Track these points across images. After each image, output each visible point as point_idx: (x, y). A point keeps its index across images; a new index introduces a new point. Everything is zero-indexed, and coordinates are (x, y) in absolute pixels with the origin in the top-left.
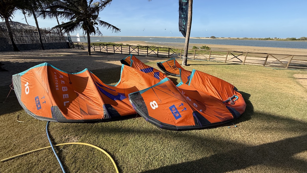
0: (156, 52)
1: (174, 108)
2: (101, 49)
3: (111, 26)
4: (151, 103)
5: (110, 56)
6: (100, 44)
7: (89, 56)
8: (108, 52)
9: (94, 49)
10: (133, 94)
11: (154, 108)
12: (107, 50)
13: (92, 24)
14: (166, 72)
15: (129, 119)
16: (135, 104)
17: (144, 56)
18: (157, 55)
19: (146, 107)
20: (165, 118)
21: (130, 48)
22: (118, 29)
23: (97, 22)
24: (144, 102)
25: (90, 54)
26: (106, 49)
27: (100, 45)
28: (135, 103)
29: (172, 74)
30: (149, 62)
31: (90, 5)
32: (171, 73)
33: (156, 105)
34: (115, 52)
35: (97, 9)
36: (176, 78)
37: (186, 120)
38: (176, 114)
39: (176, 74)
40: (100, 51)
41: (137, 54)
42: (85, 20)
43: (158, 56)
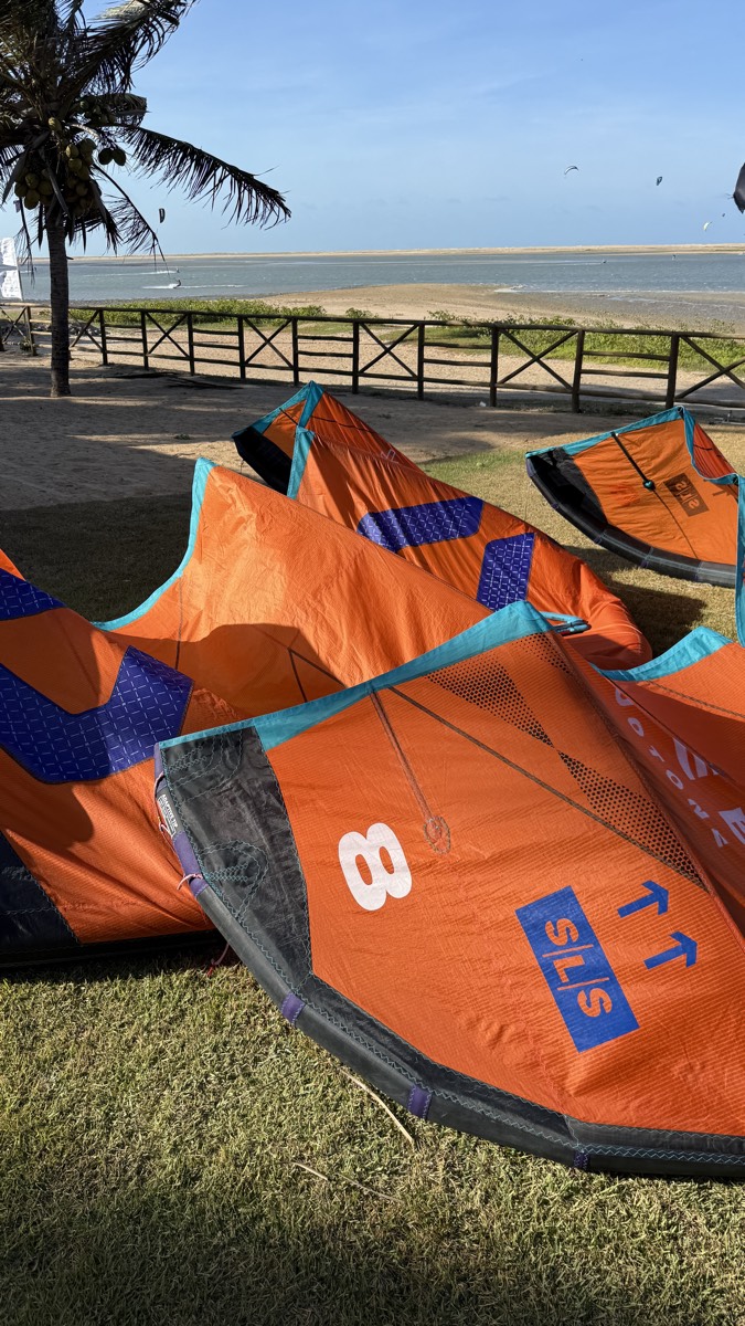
0: (566, 370)
1: (564, 922)
2: (150, 346)
3: (219, 172)
4: (350, 847)
5: (207, 404)
6: (144, 312)
7: (54, 397)
8: (201, 368)
9: (104, 351)
10: (197, 743)
11: (369, 898)
12: (191, 358)
13: (80, 157)
14: (603, 536)
15: (157, 974)
16: (204, 839)
17: (464, 402)
18: (569, 396)
19: (293, 880)
20: (462, 1020)
21: (356, 340)
22: (271, 196)
23: (123, 145)
24: (288, 834)
25: (64, 389)
26: (186, 348)
27: (143, 317)
28: (198, 829)
29: (662, 561)
30: (488, 446)
31: (72, 20)
32: (646, 548)
33: (389, 868)
34: (251, 373)
35: (119, 43)
36: (698, 596)
37: (683, 1063)
38: (588, 989)
39: (696, 562)
40: (139, 361)
41: (413, 386)
42: (37, 133)
43: (576, 401)
